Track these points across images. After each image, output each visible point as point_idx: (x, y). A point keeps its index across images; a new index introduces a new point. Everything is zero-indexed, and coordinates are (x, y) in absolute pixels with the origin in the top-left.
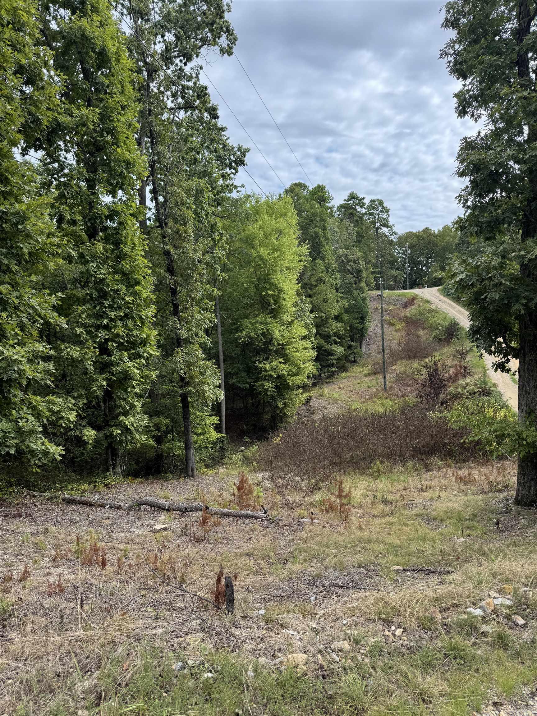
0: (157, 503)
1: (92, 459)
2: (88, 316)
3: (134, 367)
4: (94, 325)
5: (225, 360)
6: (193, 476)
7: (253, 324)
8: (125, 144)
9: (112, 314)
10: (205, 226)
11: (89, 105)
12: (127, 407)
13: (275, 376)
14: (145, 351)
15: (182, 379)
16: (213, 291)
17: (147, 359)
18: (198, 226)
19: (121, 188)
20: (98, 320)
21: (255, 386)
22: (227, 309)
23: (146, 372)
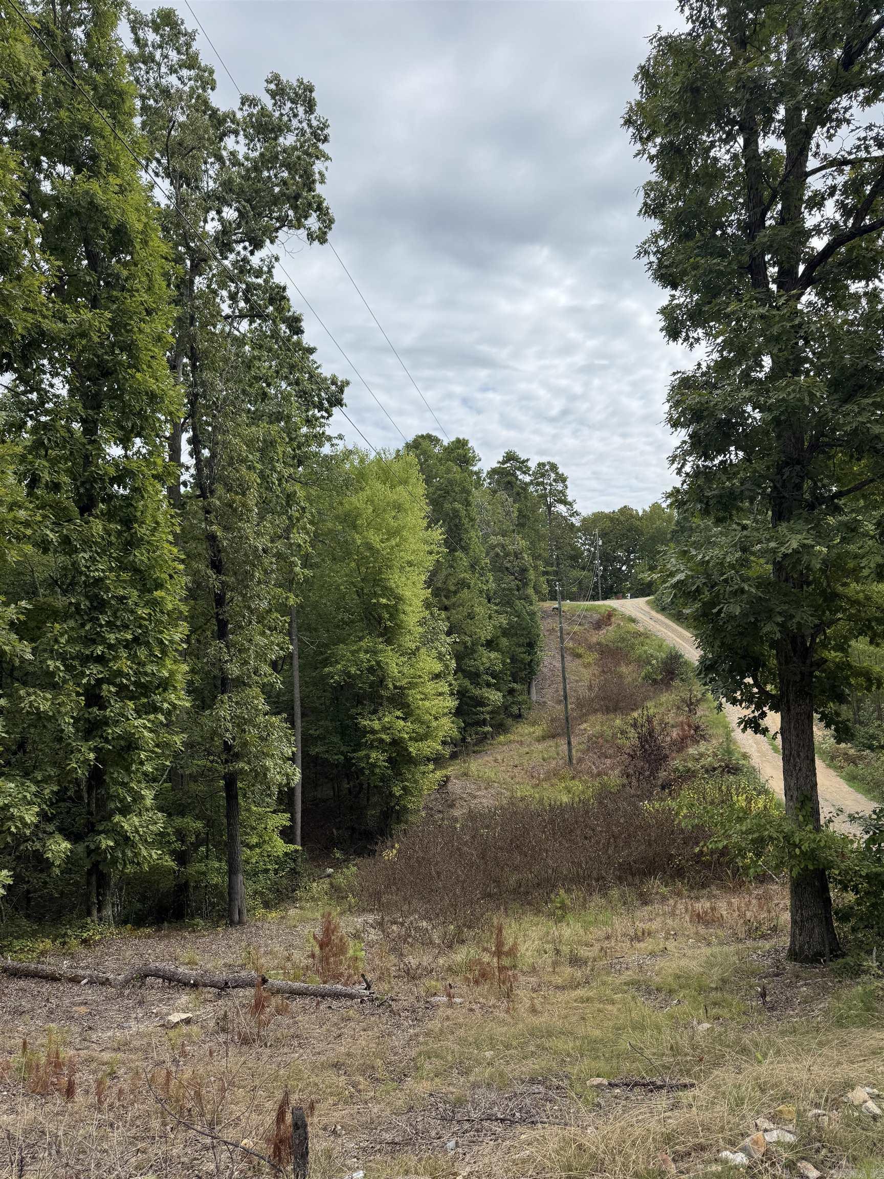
0: (175, 974)
1: (62, 893)
2: (71, 640)
3: (145, 727)
4: (79, 656)
5: (303, 715)
6: (240, 922)
7: (353, 653)
8: (149, 367)
9: (112, 638)
10: (277, 496)
11: (94, 307)
12: (129, 799)
13: (388, 740)
14: (165, 701)
15: (227, 747)
16: (287, 598)
17: (168, 714)
18: (264, 495)
19: (139, 435)
20: (86, 646)
21: (353, 758)
22: (309, 629)
23: (165, 737)
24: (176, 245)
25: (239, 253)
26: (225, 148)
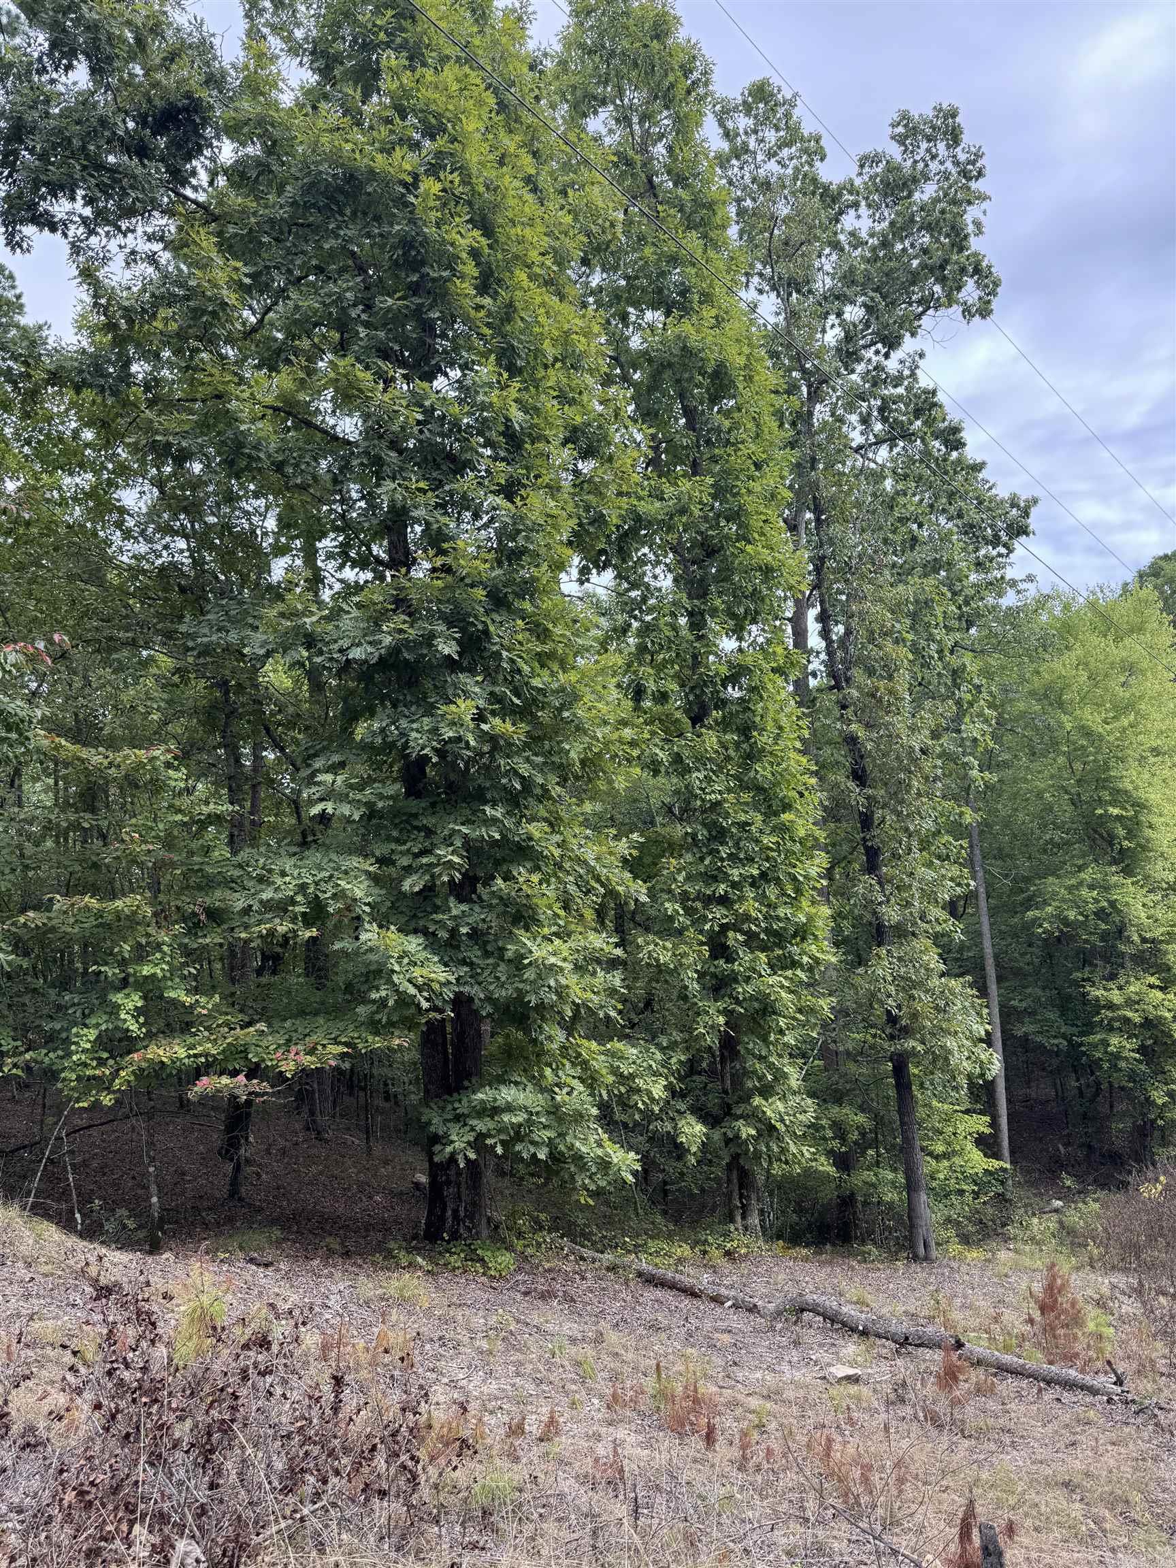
0: (838, 1313)
2: (689, 878)
3: (782, 987)
4: (699, 897)
5: (1000, 979)
6: (927, 1258)
7: (1070, 889)
8: (762, 534)
9: (735, 873)
10: (939, 674)
11: (695, 474)
12: (770, 1077)
13: (1138, 1020)
14: (803, 953)
15: (892, 1019)
16: (961, 814)
17: (811, 969)
18: (919, 675)
19: (754, 621)
20: (708, 885)
21: (1081, 1044)
22: (1001, 855)
23: (808, 1000)
24: (790, 370)
25: (870, 360)
26: (842, 231)
